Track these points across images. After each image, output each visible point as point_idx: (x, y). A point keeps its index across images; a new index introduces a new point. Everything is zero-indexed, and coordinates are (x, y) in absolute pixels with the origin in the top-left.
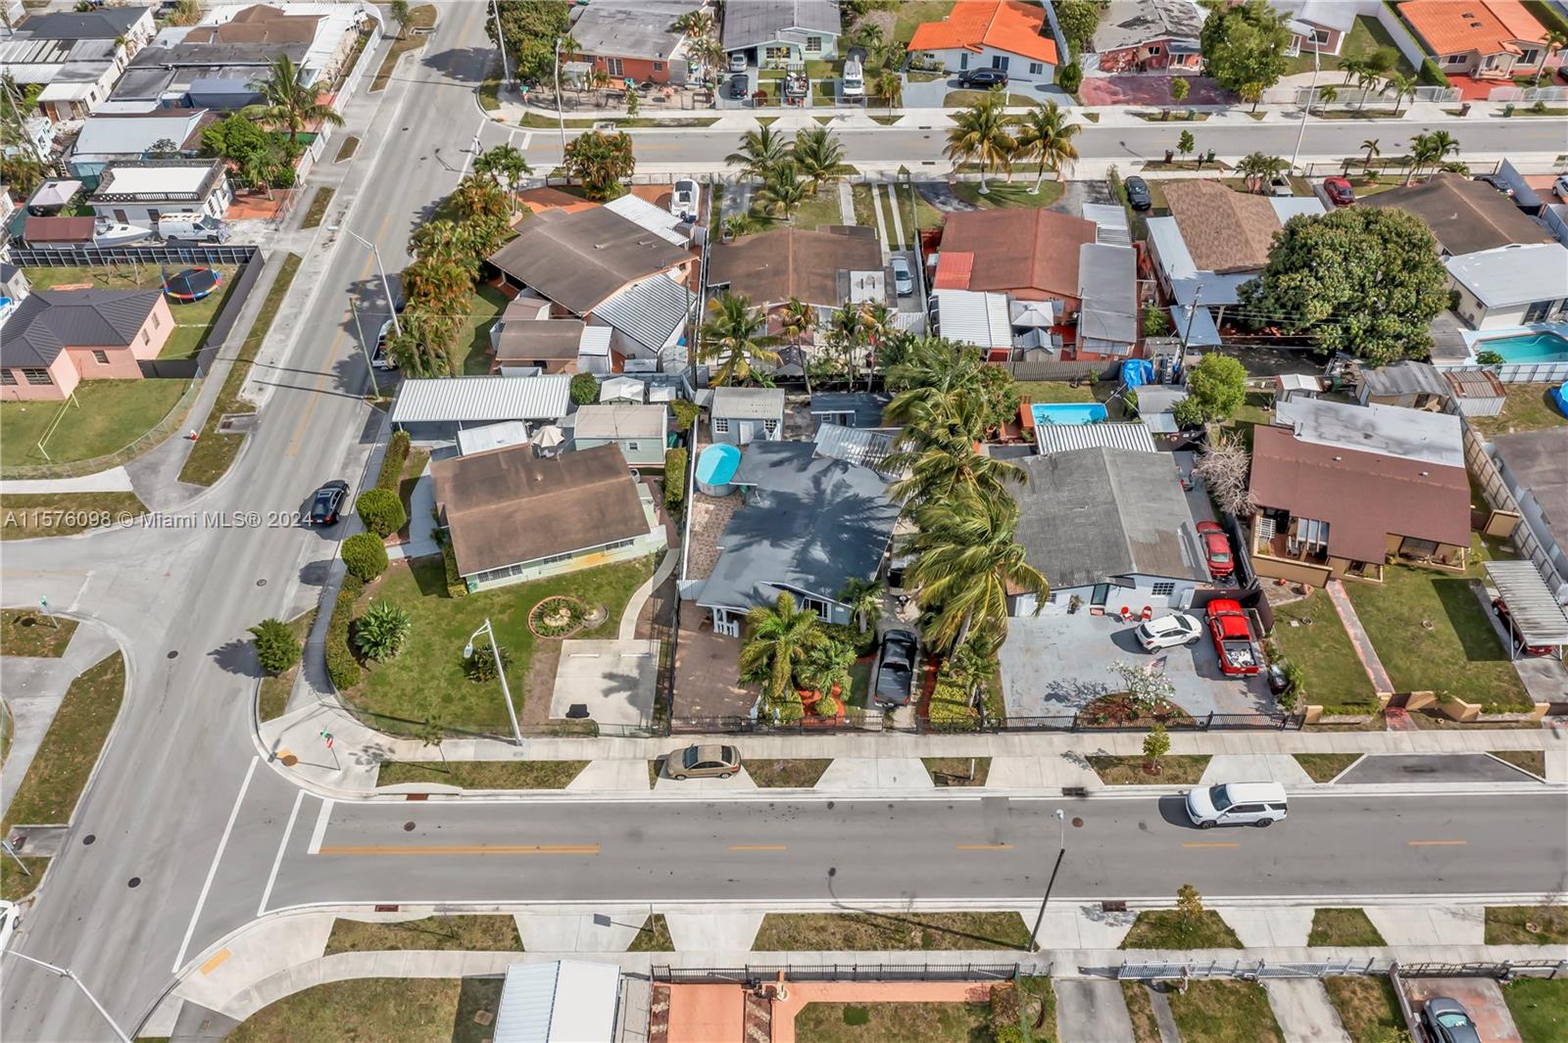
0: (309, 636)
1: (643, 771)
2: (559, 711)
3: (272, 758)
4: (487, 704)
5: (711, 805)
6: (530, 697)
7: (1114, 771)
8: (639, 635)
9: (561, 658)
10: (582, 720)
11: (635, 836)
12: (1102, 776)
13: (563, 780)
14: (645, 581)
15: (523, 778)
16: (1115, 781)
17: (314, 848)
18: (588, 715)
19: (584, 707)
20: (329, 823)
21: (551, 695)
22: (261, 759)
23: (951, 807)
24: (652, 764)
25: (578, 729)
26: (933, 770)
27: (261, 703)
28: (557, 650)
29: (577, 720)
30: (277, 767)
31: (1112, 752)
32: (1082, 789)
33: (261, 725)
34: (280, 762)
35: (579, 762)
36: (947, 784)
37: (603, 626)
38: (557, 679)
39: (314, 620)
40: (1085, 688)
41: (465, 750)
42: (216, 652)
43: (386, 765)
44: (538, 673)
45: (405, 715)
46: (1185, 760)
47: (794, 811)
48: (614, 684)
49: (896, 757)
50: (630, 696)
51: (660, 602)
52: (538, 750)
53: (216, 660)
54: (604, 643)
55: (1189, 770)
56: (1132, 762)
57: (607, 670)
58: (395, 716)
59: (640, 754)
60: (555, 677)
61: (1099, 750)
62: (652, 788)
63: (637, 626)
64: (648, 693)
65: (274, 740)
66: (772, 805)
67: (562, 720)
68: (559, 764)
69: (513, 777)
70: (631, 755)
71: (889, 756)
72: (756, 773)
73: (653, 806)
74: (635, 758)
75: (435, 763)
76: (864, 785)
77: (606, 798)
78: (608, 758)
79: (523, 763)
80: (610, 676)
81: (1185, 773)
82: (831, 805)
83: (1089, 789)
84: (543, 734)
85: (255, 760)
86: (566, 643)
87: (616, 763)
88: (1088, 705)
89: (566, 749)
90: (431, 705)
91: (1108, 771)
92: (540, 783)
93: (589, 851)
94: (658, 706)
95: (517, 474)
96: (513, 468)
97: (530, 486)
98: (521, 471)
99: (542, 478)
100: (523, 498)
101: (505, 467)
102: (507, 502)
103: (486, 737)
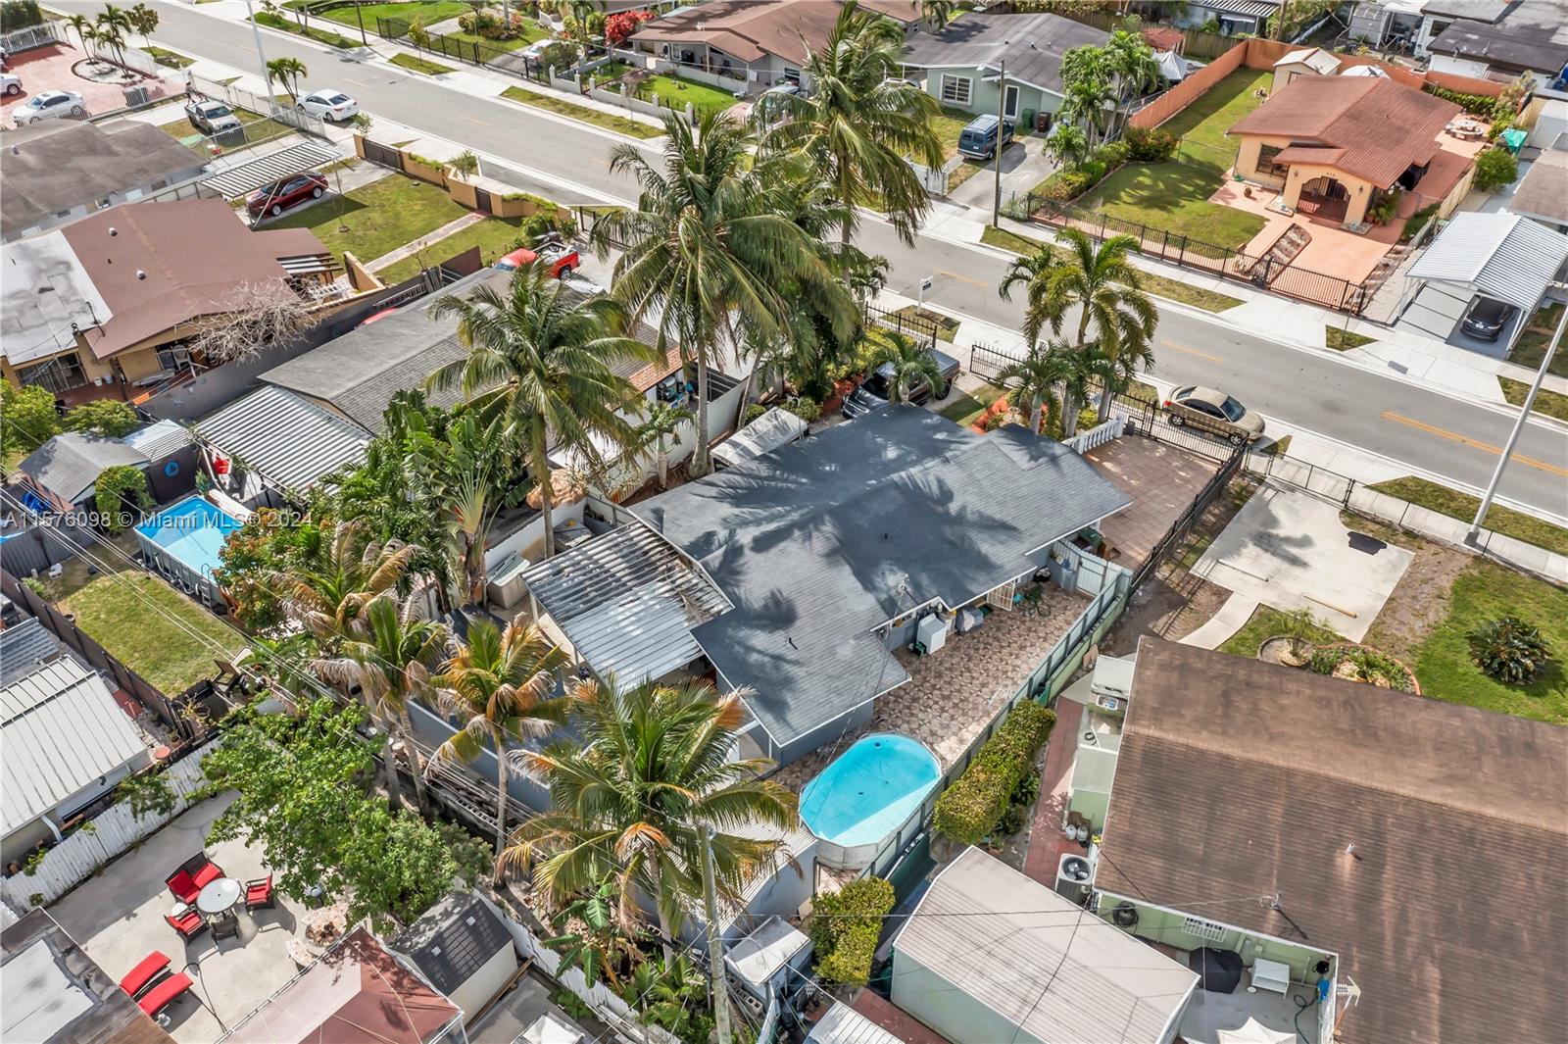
1: (1295, 455)
2: (1395, 556)
6: (1440, 590)
8: (1222, 595)
9: (1372, 619)
10: (1361, 533)
11: (1333, 409)
13: (1411, 484)
19: (1352, 545)
21: (1403, 580)
24: (1277, 455)
25: (1372, 526)
28: (1376, 632)
29: (1369, 535)
35: (1383, 493)
38: (1387, 595)
44: (1420, 616)
48: (1294, 551)
50: (1273, 527)
52: (1441, 525)
54: (1287, 609)
57: (1297, 571)
59: (1291, 469)
60: (1391, 599)
62: (1289, 437)
63: (1218, 608)
64: (1244, 522)
67: (1393, 544)
68: (1414, 501)
77: (1358, 451)
80: (1295, 561)
86: (1356, 639)
89: (1393, 509)
94: (1237, 503)
95: (1403, 916)
96: (1409, 952)
97: (1379, 834)
98: (1389, 919)
99: (1339, 860)
100: (1408, 801)
101: (1433, 973)
102: (1452, 809)
103: (1526, 571)
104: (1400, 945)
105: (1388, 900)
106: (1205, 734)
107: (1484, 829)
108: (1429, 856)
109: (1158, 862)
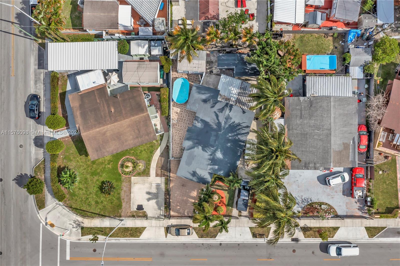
0: (44, 173)
1: (163, 231)
2: (134, 208)
3: (46, 224)
4: (110, 205)
5: (184, 244)
6: (124, 202)
7: (308, 233)
8: (157, 175)
9: (132, 185)
10: (142, 211)
11: (162, 255)
12: (304, 234)
13: (139, 234)
14: (157, 149)
15: (126, 234)
16: (308, 237)
17: (68, 258)
18: (143, 209)
19: (142, 206)
20: (70, 249)
21: (130, 201)
22: (43, 225)
23: (257, 245)
24: (166, 228)
25: (141, 215)
26: (253, 232)
27: (36, 202)
28: (130, 181)
29: (140, 211)
30: (49, 227)
31: (309, 226)
32: (297, 239)
33: (39, 211)
34: (49, 226)
35: (143, 227)
36: (256, 237)
37: (144, 170)
38: (132, 194)
39: (45, 166)
40: (305, 200)
41: (106, 223)
42: (15, 179)
43: (82, 228)
44: (125, 191)
45: (85, 209)
46: (331, 229)
47: (210, 246)
48: (150, 196)
49: (241, 227)
50: (156, 202)
51: (163, 159)
52: (129, 223)
53: (16, 183)
54: (145, 178)
55: (331, 233)
56: (314, 230)
57: (148, 190)
58: (81, 209)
59: (161, 225)
60: (131, 193)
61: (305, 225)
62: (166, 237)
63: (156, 171)
64: (162, 200)
65: (45, 217)
66: (203, 244)
67: (135, 211)
68: (137, 228)
69: (123, 234)
70: (158, 225)
71: (239, 226)
72: (198, 232)
73: (167, 244)
74: (160, 226)
75: (98, 228)
76: (231, 237)
77: (152, 241)
78: (151, 226)
79: (125, 228)
80: (148, 193)
81: (330, 234)
82: (221, 244)
83: (300, 239)
84: (130, 216)
85: (41, 224)
86: (133, 178)
87: (154, 228)
88: (304, 207)
89: (138, 223)
90: (92, 205)
91: (306, 233)
92: (132, 235)
93: (150, 260)
94: (166, 206)
95: (104, 107)
96: (101, 102)
97: (110, 117)
98: (105, 105)
99: (114, 110)
100: (108, 124)
101: (98, 101)
102: (103, 127)
103: (112, 218)
104: (103, 103)
105: (106, 108)
106: (138, 119)
107: (98, 126)
108: (103, 117)
109: (135, 95)
